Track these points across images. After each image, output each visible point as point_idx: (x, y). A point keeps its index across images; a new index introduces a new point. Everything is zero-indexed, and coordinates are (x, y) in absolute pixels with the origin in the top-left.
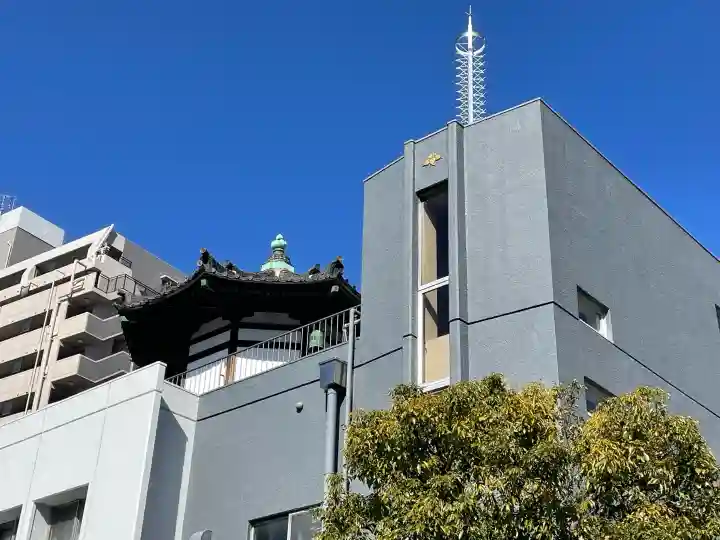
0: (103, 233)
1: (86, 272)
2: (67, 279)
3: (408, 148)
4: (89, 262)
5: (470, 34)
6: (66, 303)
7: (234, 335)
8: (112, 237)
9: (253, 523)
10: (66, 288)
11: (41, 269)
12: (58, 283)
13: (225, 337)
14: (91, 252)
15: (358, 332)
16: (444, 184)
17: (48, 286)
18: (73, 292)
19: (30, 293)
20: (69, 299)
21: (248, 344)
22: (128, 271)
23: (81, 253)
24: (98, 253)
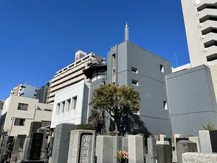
0: (91, 53)
1: (89, 60)
2: (87, 61)
3: (111, 48)
4: (90, 58)
5: (126, 26)
7: (97, 73)
8: (93, 54)
10: (87, 62)
11: (84, 60)
12: (86, 62)
13: (96, 74)
14: (90, 56)
15: (106, 74)
16: (115, 54)
17: (84, 62)
19: (82, 63)
20: (87, 64)
21: (99, 74)
22: (96, 59)
23: (88, 57)
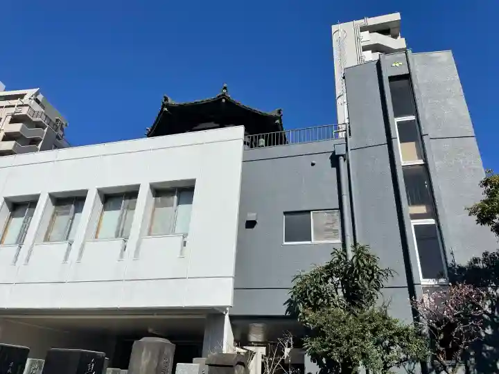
0: (35, 90)
1: (23, 105)
4: (25, 101)
6: (10, 117)
8: (37, 94)
9: (285, 213)
10: (12, 110)
14: (26, 98)
18: (15, 112)
20: (13, 116)
22: (44, 111)
23: (22, 96)
24: (30, 99)
